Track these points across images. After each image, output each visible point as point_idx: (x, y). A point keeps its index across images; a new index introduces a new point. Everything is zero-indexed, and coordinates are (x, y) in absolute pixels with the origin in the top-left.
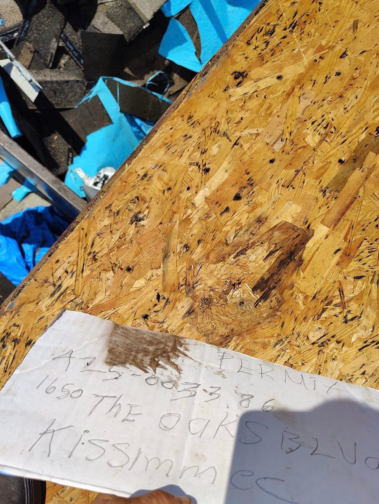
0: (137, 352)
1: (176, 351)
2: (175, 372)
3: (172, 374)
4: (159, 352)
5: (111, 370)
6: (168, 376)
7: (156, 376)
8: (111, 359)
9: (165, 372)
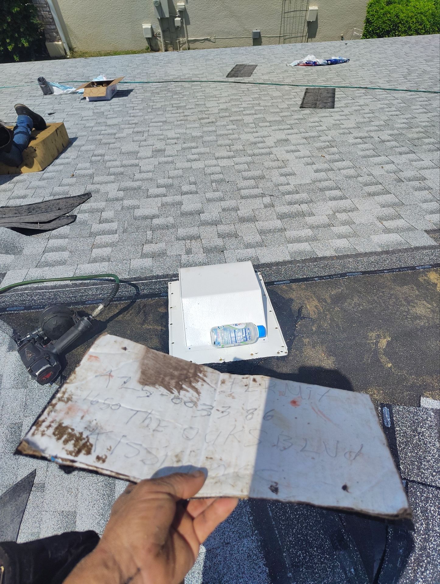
0: (165, 375)
1: (196, 377)
2: (195, 394)
3: (193, 396)
4: (183, 377)
5: (144, 389)
6: (190, 398)
7: (180, 397)
8: (144, 379)
9: (187, 394)
